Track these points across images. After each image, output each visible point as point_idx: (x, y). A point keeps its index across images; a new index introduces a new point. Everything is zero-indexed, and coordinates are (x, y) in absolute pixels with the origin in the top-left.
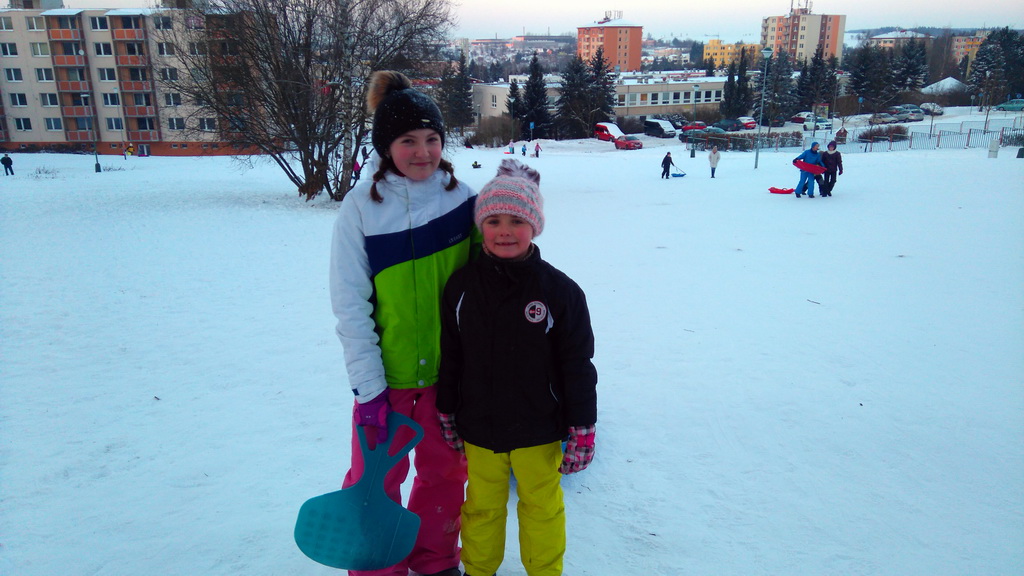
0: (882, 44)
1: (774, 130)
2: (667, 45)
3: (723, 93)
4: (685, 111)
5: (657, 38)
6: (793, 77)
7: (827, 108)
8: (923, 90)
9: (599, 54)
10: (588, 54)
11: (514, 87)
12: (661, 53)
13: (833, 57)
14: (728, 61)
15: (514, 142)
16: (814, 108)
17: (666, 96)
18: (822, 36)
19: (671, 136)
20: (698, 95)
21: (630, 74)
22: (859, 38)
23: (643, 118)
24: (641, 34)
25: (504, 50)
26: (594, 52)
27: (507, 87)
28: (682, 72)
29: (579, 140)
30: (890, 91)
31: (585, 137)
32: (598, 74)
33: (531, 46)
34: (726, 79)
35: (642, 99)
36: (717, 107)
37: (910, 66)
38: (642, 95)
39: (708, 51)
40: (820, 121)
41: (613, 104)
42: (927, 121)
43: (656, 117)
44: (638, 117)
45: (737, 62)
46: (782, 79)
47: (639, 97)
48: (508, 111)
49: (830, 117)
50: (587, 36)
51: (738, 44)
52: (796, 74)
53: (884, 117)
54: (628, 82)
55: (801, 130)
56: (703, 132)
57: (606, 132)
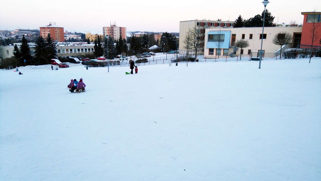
0: (137, 36)
1: (111, 60)
2: (73, 34)
3: (94, 49)
4: (82, 55)
5: (69, 32)
6: (114, 45)
7: (125, 54)
8: (149, 48)
9: (49, 35)
10: (45, 36)
11: (16, 47)
12: (71, 36)
13: (124, 39)
14: (94, 40)
15: (18, 67)
16: (122, 54)
17: (75, 50)
18: (121, 33)
19: (79, 63)
20: (86, 50)
21: (61, 43)
22: (130, 34)
23: (68, 57)
24: (63, 30)
25: (11, 34)
26: (47, 35)
27: (13, 47)
28: (79, 42)
29: (45, 65)
30: (141, 49)
31: (47, 64)
32: (49, 43)
33: (22, 33)
34: (94, 45)
35: (67, 51)
36: (93, 53)
37: (145, 42)
38: (67, 50)
39: (87, 36)
40: (124, 57)
41: (56, 53)
42: (152, 57)
43: (72, 57)
44: (66, 57)
45: (97, 40)
46: (111, 45)
47: (65, 50)
48: (14, 56)
49: (126, 56)
50: (44, 30)
51: (96, 35)
52: (115, 44)
53: (141, 56)
54: (60, 45)
55: (119, 60)
56: (89, 61)
57: (55, 62)
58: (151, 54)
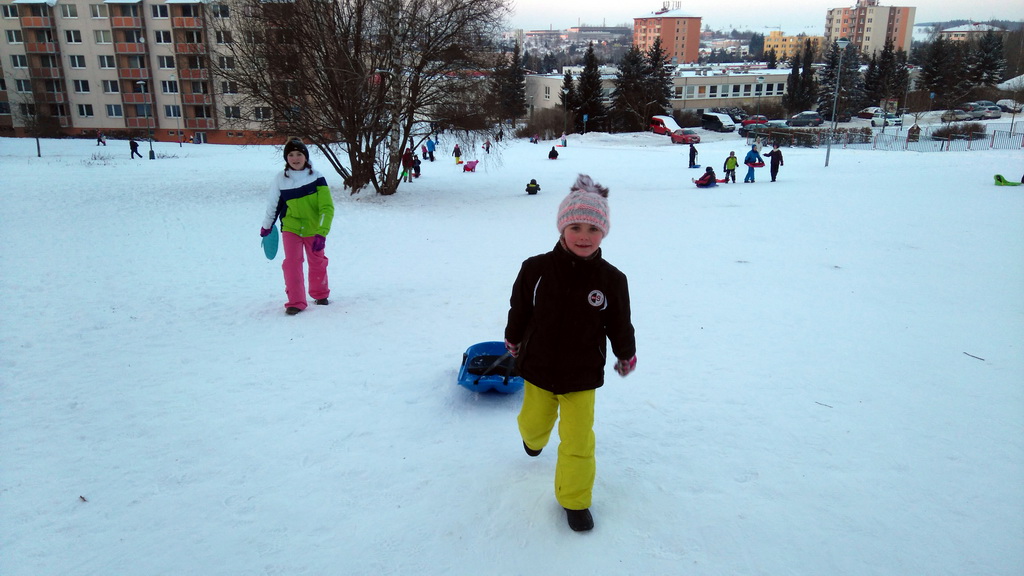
0: (953, 38)
1: (841, 125)
2: (726, 37)
4: (745, 104)
5: (715, 30)
6: (860, 70)
7: (896, 105)
8: (1000, 86)
9: (658, 43)
10: (644, 45)
11: (568, 78)
12: (719, 44)
13: (900, 49)
14: (790, 53)
15: (566, 135)
16: (882, 103)
17: (725, 89)
18: (890, 28)
19: (730, 130)
20: (759, 88)
21: (688, 66)
22: (928, 31)
23: (700, 112)
24: (699, 25)
25: (559, 41)
26: (651, 43)
27: (562, 78)
28: (742, 64)
29: (633, 134)
30: (964, 86)
31: (640, 130)
32: (655, 65)
33: (586, 37)
34: (790, 71)
35: (700, 92)
36: (779, 101)
37: (987, 60)
38: (700, 88)
39: (769, 43)
40: (890, 117)
41: (670, 96)
42: (1006, 118)
43: (714, 111)
44: (695, 110)
45: (802, 54)
46: (850, 72)
47: (697, 89)
48: (561, 103)
49: (900, 113)
50: (644, 27)
51: (800, 37)
52: (864, 68)
53: (958, 113)
54: (685, 74)
55: (869, 125)
56: (764, 127)
57: (661, 126)
58: (1005, 109)
